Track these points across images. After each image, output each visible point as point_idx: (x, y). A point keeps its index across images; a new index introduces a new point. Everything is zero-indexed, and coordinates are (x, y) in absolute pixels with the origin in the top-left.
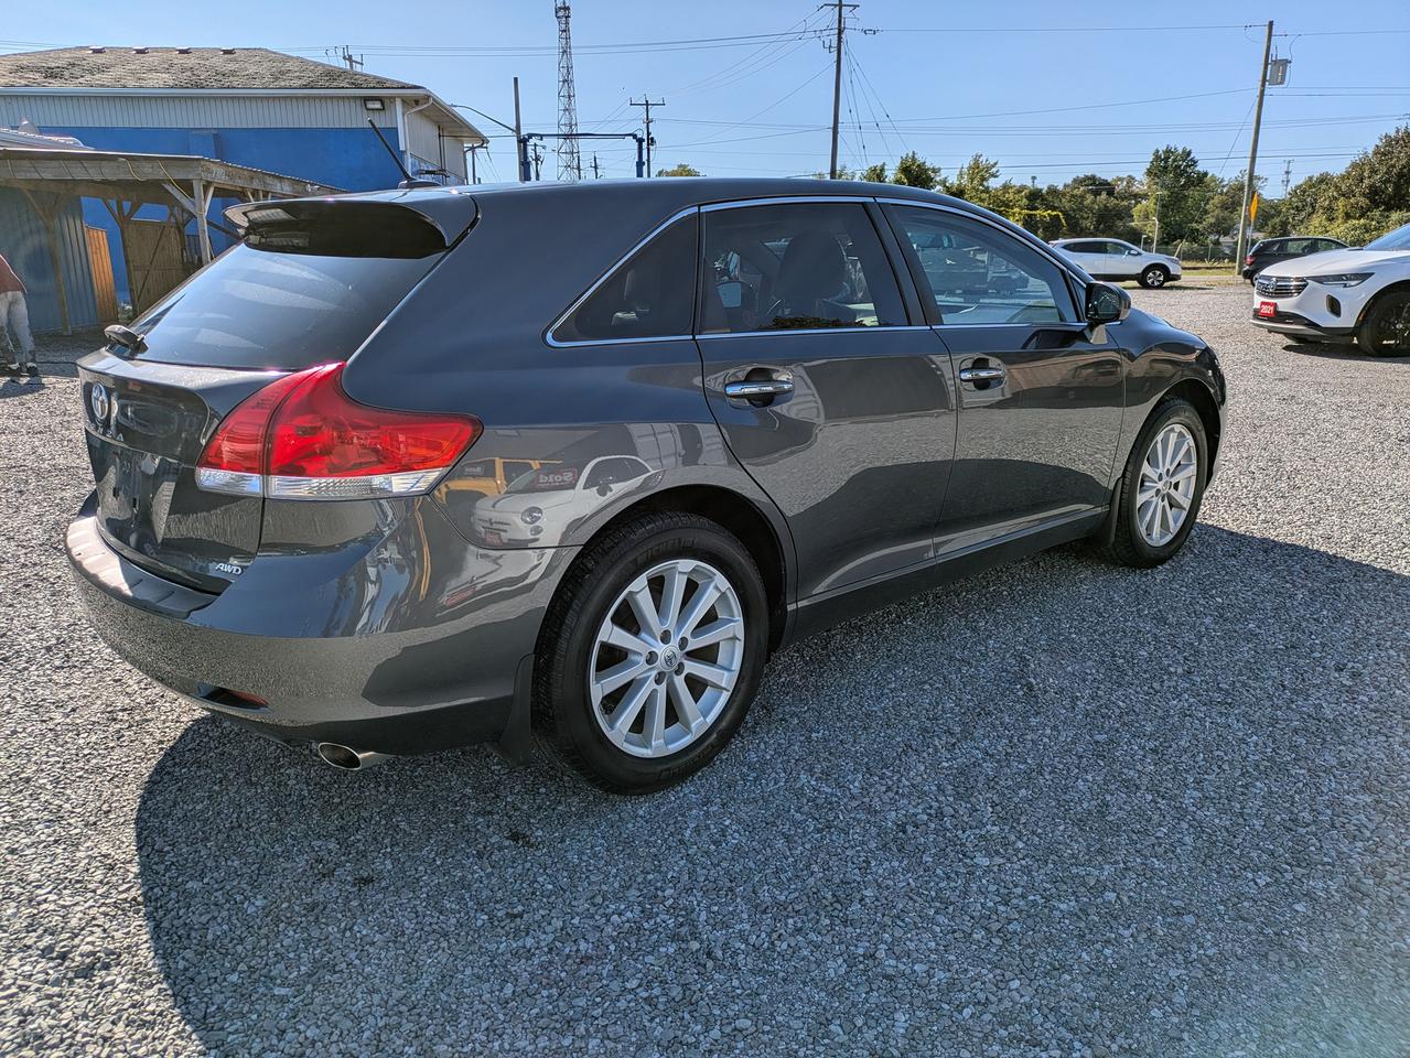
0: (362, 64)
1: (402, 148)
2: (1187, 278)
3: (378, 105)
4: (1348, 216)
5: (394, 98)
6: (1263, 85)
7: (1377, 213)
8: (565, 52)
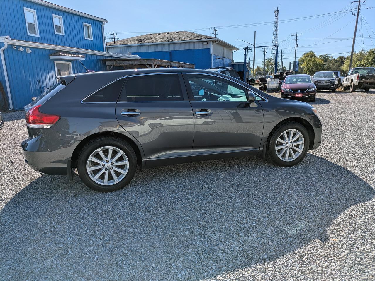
0: (218, 31)
1: (211, 53)
3: (206, 43)
5: (210, 41)
8: (276, 22)
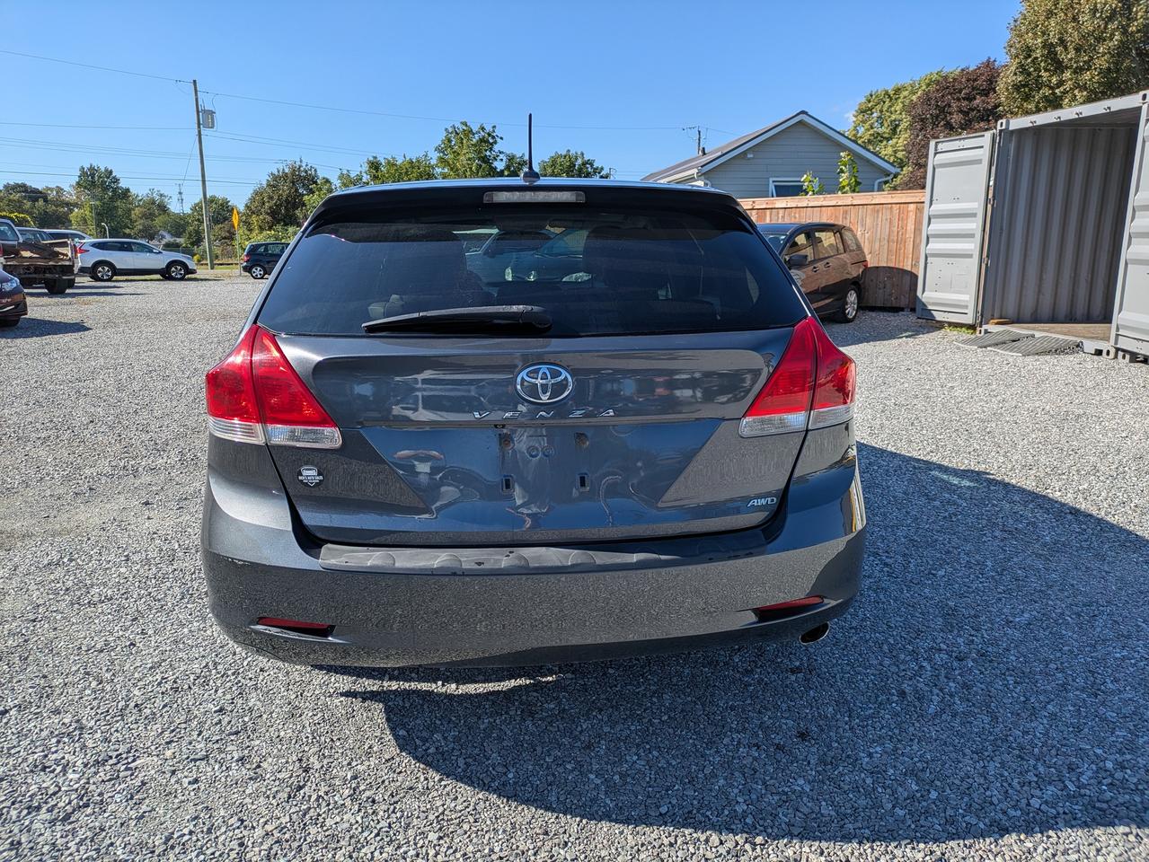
2: (202, 272)
4: (261, 229)
6: (199, 127)
7: (279, 227)
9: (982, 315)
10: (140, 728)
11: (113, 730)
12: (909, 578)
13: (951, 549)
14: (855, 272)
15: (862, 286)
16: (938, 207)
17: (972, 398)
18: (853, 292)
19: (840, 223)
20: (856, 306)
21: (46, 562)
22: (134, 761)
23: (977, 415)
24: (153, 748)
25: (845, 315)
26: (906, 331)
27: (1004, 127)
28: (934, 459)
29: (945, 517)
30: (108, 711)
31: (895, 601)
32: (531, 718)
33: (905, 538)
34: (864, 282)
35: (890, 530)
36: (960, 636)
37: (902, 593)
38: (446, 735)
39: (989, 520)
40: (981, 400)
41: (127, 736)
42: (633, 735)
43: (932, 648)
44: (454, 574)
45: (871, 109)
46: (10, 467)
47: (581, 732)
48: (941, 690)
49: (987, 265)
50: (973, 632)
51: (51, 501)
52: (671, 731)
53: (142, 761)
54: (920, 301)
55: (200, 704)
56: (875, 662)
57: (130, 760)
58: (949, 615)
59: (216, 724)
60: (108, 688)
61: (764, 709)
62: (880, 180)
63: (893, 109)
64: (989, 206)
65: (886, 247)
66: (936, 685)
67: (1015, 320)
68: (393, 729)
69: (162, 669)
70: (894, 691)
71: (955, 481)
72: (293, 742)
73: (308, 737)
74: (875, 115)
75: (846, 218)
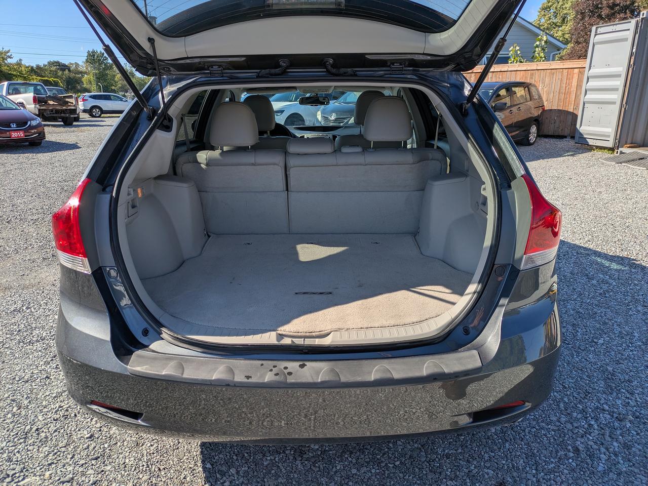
9: (619, 142)
10: (35, 450)
11: (16, 451)
12: (577, 345)
13: (607, 321)
14: (536, 113)
15: (540, 122)
16: (593, 71)
17: (614, 200)
18: (534, 126)
19: (528, 81)
20: (536, 135)
21: (12, 309)
22: (23, 479)
23: (618, 213)
24: (38, 468)
25: (528, 141)
26: (568, 151)
27: (644, 16)
28: (591, 247)
29: (601, 294)
30: (17, 434)
31: (568, 364)
32: (300, 459)
33: (573, 310)
34: (542, 119)
35: (562, 303)
36: (619, 398)
37: (573, 357)
38: (239, 470)
39: (633, 297)
40: (621, 202)
41: (24, 457)
42: (373, 477)
43: (597, 408)
44: (228, 385)
45: (549, 7)
46: (11, 239)
47: (336, 472)
48: (607, 449)
49: (625, 109)
50: (628, 396)
51: (28, 264)
52: (401, 475)
53: (29, 479)
54: (578, 131)
55: (79, 430)
56: (554, 419)
57: (20, 479)
58: (609, 378)
59: (86, 449)
60: (23, 413)
61: (472, 458)
62: (554, 53)
63: (564, 6)
64: (631, 69)
65: (557, 97)
66: (602, 444)
67: (642, 144)
68: (203, 462)
69: (62, 398)
70: (570, 447)
71: (607, 263)
72: (134, 468)
73: (143, 465)
74: (552, 11)
75: (532, 78)
